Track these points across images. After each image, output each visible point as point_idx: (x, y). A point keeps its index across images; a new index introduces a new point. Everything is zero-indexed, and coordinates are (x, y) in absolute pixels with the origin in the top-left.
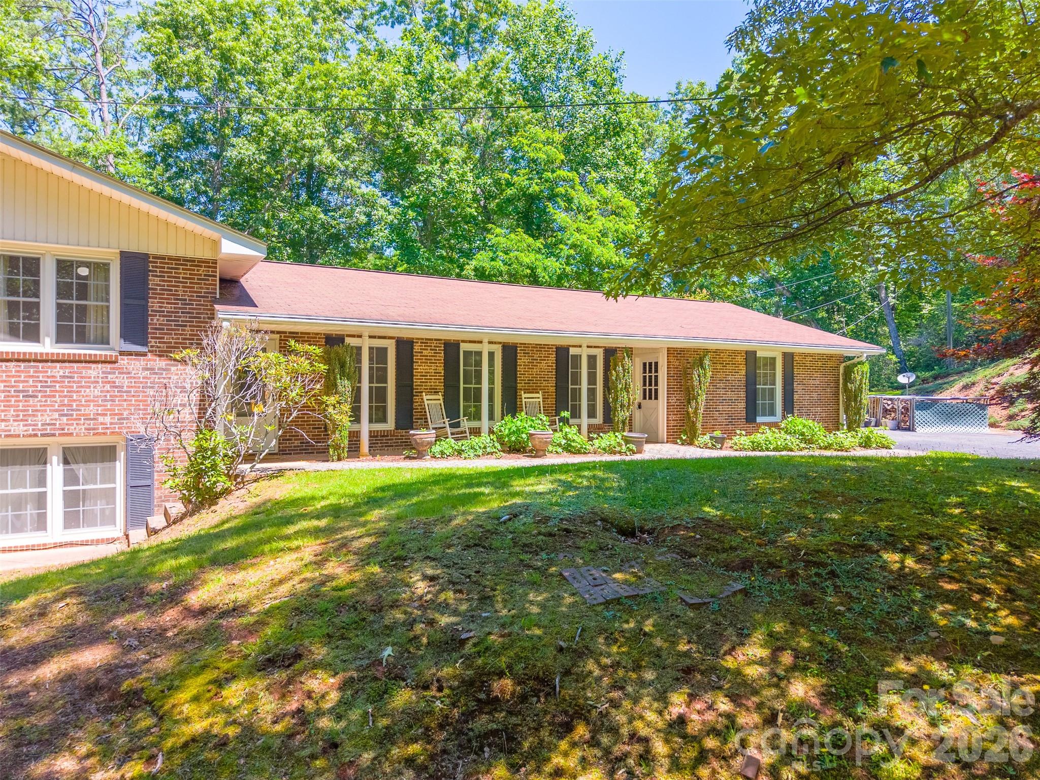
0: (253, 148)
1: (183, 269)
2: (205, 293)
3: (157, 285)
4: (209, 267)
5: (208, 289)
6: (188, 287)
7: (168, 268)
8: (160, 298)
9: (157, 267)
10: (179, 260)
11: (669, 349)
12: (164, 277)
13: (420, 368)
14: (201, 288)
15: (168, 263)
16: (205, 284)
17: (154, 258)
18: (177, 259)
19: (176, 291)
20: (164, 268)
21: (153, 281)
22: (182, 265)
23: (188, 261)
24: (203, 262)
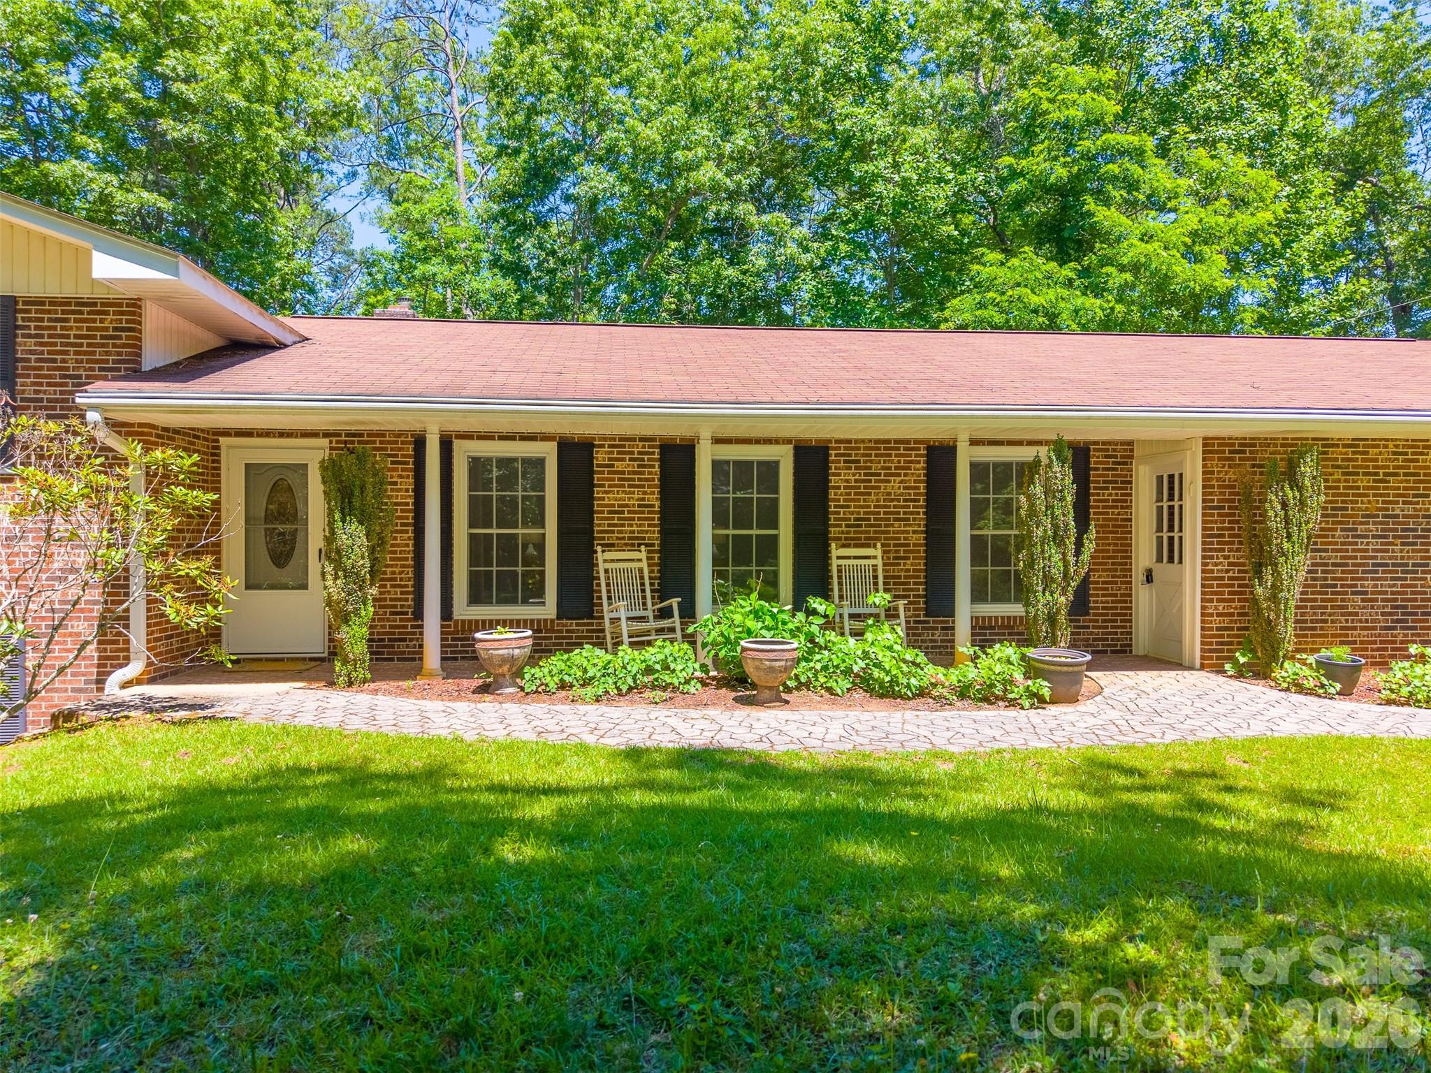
0: (612, 178)
1: (76, 321)
2: (114, 362)
3: (32, 353)
4: (122, 313)
5: (119, 354)
6: (85, 353)
7: (50, 320)
8: (37, 376)
9: (30, 320)
10: (69, 304)
11: (1207, 442)
12: (42, 336)
13: (607, 498)
14: (107, 353)
15: (49, 312)
16: (114, 346)
17: (25, 303)
18: (66, 302)
19: (64, 361)
20: (42, 320)
21: (24, 345)
22: (73, 312)
23: (84, 304)
24: (111, 305)
